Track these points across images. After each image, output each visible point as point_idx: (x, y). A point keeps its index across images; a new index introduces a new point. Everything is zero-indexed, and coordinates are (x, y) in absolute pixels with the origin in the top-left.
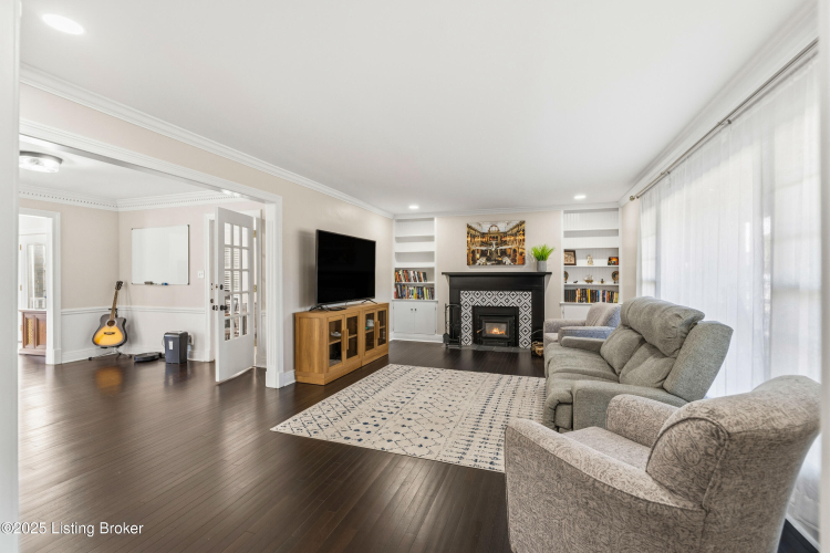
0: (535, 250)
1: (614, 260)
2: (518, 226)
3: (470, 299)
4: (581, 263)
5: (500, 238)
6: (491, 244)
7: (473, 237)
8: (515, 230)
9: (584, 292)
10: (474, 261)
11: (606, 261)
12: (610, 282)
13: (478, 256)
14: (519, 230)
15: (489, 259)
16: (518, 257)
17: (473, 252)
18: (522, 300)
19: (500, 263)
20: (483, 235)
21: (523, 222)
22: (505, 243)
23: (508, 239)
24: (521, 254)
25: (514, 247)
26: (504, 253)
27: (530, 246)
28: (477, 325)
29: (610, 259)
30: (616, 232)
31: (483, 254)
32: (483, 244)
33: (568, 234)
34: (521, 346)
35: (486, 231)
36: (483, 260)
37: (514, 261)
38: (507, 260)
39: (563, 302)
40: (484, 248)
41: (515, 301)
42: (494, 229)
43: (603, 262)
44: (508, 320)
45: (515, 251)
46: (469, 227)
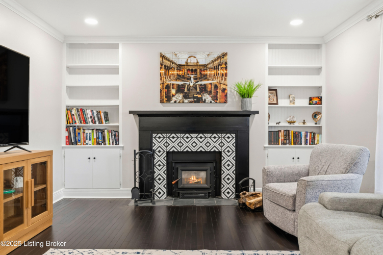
0: (239, 86)
1: (315, 100)
2: (220, 57)
3: (163, 144)
4: (283, 102)
5: (199, 71)
6: (189, 79)
7: (167, 68)
8: (216, 63)
9: (287, 133)
10: (169, 98)
11: (308, 100)
12: (311, 123)
13: (173, 92)
14: (221, 63)
15: (186, 96)
16: (219, 93)
17: (168, 87)
18: (224, 144)
19: (199, 101)
20: (180, 67)
21: (224, 55)
22: (205, 77)
23: (208, 72)
24: (224, 90)
25: (215, 82)
26: (204, 89)
27: (234, 81)
28: (172, 174)
29: (311, 99)
30: (318, 70)
31: (180, 89)
32: (179, 77)
33: (273, 71)
34: (223, 196)
35: (183, 62)
36: (180, 97)
37: (215, 98)
38: (207, 97)
39: (267, 145)
40: (180, 83)
41: (217, 144)
42: (192, 61)
43: (305, 102)
44: (208, 166)
45: (216, 87)
46: (163, 57)
